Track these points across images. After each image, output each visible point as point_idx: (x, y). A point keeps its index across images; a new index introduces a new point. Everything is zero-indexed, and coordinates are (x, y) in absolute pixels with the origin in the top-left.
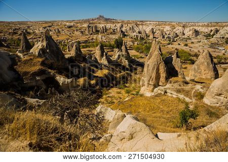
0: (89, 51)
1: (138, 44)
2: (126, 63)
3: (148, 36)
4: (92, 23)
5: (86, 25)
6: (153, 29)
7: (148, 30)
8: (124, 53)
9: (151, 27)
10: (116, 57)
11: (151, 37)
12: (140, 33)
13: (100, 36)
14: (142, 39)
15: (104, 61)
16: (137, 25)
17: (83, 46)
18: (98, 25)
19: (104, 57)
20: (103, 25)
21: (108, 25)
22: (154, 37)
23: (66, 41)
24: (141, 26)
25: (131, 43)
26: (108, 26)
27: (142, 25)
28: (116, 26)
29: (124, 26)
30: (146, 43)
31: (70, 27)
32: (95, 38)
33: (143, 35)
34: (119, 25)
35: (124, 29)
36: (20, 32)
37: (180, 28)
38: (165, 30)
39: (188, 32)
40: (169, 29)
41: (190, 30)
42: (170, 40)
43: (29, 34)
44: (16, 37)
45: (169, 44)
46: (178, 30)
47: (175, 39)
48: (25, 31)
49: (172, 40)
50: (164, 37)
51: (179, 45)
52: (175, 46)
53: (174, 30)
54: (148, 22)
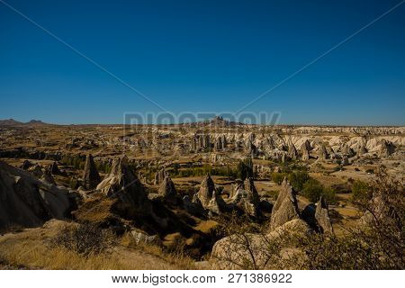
0: (192, 182)
1: (280, 171)
3: (299, 155)
6: (308, 142)
7: (299, 143)
9: (305, 139)
11: (305, 156)
12: (285, 148)
13: (213, 156)
14: (289, 160)
16: (280, 134)
17: (183, 172)
22: (310, 157)
23: (155, 163)
24: (287, 138)
25: (268, 169)
27: (290, 134)
29: (257, 136)
30: (294, 167)
32: (204, 158)
33: (291, 153)
34: (247, 136)
35: (257, 142)
36: (82, 144)
37: (359, 139)
38: (330, 144)
39: (374, 146)
40: (338, 142)
41: (378, 143)
42: (340, 163)
43: (97, 147)
44: (75, 152)
45: (338, 169)
46: (356, 142)
47: (350, 160)
48: (90, 143)
49: (342, 162)
50: (327, 157)
51: (357, 170)
52: (350, 173)
53: (349, 143)
54: (302, 128)
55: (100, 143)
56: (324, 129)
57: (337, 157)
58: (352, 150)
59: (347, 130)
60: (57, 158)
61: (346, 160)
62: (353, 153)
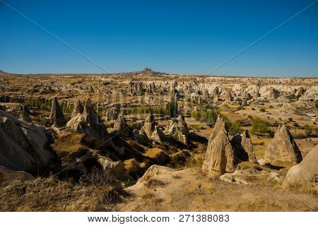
0: (133, 118)
1: (198, 110)
2: (183, 138)
3: (211, 98)
4: (136, 79)
5: (127, 82)
6: (217, 88)
7: (211, 89)
8: (180, 125)
9: (214, 86)
10: (170, 130)
11: (216, 99)
12: (200, 93)
13: (147, 98)
14: (203, 101)
15: (154, 136)
16: (197, 83)
17: (124, 111)
18: (144, 82)
19: (156, 132)
20: (151, 82)
21: (157, 81)
22: (219, 100)
23: (102, 104)
24: (201, 85)
25: (189, 108)
26: (157, 83)
27: (203, 82)
28: (167, 83)
29: (179, 83)
30: (208, 107)
31: (106, 84)
32: (139, 100)
33: (203, 97)
34: (172, 83)
35: (178, 88)
36: (41, 90)
37: (254, 87)
38: (233, 90)
39: (265, 92)
40: (239, 88)
41: (267, 90)
42: (241, 104)
43: (54, 91)
44: (36, 96)
45: (240, 109)
46: (252, 89)
47: (248, 102)
48: (48, 88)
49: (243, 104)
50: (232, 99)
51: (253, 109)
52: (248, 111)
53: (247, 89)
54: (211, 78)
55: (56, 89)
56: (227, 79)
57: (239, 100)
58: (249, 94)
59: (244, 80)
60: (21, 101)
61: (246, 102)
62: (250, 97)
